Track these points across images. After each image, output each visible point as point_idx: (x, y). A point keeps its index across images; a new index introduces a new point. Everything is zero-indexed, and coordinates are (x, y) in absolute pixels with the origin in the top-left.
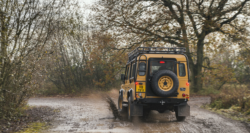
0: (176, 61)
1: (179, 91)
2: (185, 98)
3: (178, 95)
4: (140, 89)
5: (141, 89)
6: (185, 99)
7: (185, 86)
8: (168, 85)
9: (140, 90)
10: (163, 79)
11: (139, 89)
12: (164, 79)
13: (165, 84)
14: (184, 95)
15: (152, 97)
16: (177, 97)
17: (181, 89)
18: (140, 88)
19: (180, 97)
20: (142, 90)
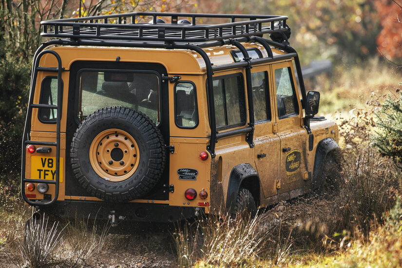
0: (166, 74)
1: (174, 179)
2: (195, 204)
3: (170, 194)
4: (44, 169)
5: (46, 168)
6: (193, 209)
7: (195, 164)
8: (128, 159)
9: (42, 173)
10: (108, 140)
11: (40, 171)
12: (113, 138)
13: (117, 154)
14: (191, 195)
15: (83, 198)
16: (168, 199)
17: (181, 173)
18: (44, 166)
19: (176, 199)
20: (50, 173)
